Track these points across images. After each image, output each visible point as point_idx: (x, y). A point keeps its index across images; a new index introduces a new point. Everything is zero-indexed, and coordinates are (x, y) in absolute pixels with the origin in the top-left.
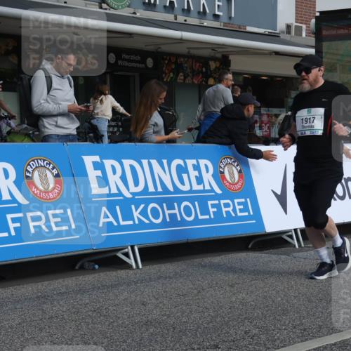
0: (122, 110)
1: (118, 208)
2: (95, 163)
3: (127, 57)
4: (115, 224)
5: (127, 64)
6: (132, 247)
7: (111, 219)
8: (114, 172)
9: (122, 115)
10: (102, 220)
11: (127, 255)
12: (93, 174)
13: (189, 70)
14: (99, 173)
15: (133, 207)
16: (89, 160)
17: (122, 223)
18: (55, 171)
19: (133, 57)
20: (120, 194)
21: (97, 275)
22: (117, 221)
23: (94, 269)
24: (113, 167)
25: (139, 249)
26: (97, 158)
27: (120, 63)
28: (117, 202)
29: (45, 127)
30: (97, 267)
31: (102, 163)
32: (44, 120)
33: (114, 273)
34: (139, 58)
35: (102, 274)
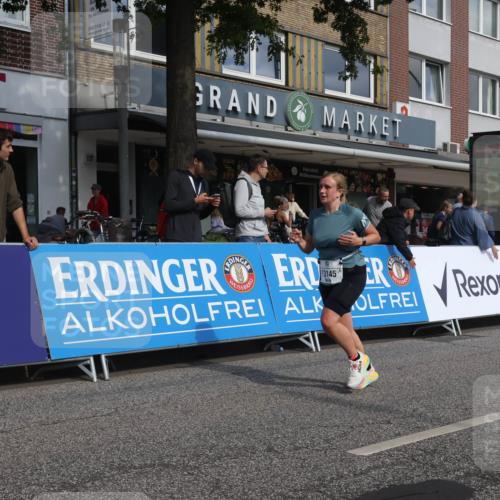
0: (304, 215)
1: (301, 299)
2: (282, 260)
3: (307, 170)
4: (299, 312)
5: (306, 176)
6: (313, 333)
7: (295, 308)
8: (298, 268)
9: (304, 219)
10: (288, 309)
11: (308, 339)
12: (280, 270)
13: (359, 182)
14: (285, 269)
15: (314, 298)
16: (277, 258)
17: (305, 311)
18: (249, 267)
19: (313, 170)
20: (303, 286)
21: (282, 356)
22: (300, 309)
23: (280, 351)
24: (297, 264)
25: (319, 335)
26: (284, 256)
27: (301, 175)
28: (301, 294)
29: (244, 228)
30: (282, 349)
31: (288, 260)
32: (245, 223)
33: (297, 355)
34: (316, 171)
35: (287, 355)
